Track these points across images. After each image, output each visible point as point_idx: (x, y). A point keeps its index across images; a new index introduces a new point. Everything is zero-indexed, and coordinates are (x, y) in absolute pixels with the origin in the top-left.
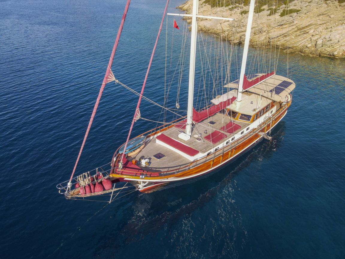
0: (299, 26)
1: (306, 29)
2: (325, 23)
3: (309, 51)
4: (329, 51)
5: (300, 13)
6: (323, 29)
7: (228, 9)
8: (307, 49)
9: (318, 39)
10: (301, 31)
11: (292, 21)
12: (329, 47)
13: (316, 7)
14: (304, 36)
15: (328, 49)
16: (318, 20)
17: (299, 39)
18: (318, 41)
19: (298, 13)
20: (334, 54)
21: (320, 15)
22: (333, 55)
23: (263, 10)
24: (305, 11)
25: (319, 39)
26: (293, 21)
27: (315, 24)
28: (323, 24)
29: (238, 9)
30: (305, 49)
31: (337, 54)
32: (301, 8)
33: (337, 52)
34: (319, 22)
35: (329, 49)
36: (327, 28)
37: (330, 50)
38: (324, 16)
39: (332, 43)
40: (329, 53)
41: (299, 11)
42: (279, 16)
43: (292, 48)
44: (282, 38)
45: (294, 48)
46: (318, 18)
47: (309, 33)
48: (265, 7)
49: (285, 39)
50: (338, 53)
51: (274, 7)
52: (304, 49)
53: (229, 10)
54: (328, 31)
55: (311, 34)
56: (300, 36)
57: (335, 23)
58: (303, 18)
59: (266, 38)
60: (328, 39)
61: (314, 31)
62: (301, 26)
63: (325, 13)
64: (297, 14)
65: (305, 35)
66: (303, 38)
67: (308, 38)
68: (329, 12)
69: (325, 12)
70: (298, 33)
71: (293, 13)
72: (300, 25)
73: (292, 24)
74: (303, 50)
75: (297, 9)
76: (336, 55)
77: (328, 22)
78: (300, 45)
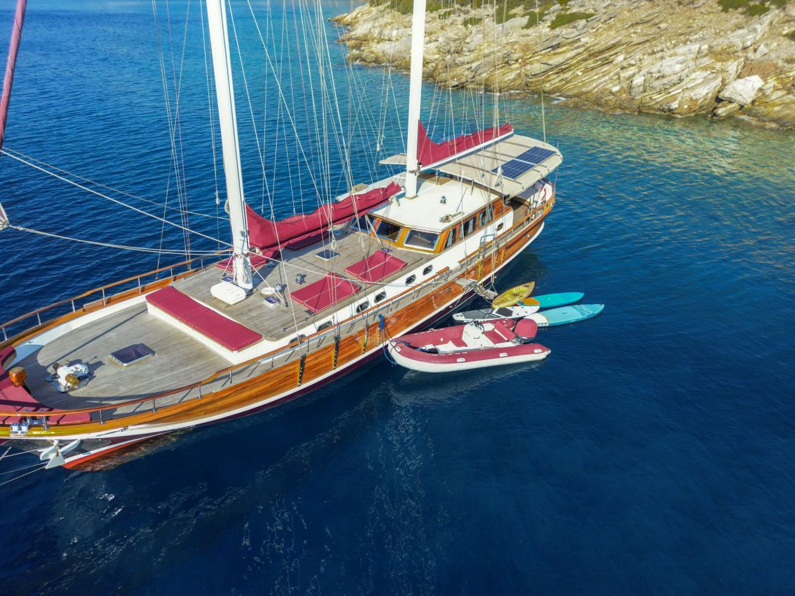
0: (592, 48)
1: (607, 55)
2: (648, 41)
3: (616, 101)
4: (658, 100)
5: (592, 20)
6: (644, 55)
7: (437, 16)
8: (611, 97)
9: (634, 75)
10: (596, 59)
11: (576, 38)
12: (660, 93)
13: (627, 8)
14: (604, 69)
15: (657, 97)
16: (632, 35)
17: (594, 76)
18: (634, 78)
19: (588, 19)
20: (671, 108)
21: (636, 24)
22: (670, 110)
23: (514, 16)
24: (605, 17)
25: (636, 76)
26: (579, 37)
27: (628, 44)
28: (644, 42)
29: (459, 16)
30: (607, 98)
31: (677, 106)
32: (596, 11)
33: (677, 102)
34: (635, 39)
35: (659, 98)
36: (653, 53)
37: (661, 99)
38: (645, 25)
39: (666, 82)
40: (661, 106)
41: (592, 15)
42: (548, 27)
43: (578, 97)
44: (556, 76)
45: (582, 97)
46: (633, 30)
47: (614, 62)
48: (519, 10)
49: (563, 76)
50: (680, 105)
51: (537, 10)
52: (605, 98)
53: (439, 18)
54: (656, 59)
55: (620, 65)
56: (594, 70)
57: (670, 40)
58: (599, 31)
59: (519, 75)
60: (657, 75)
61: (625, 59)
62: (596, 47)
63: (647, 19)
64: (587, 21)
65: (606, 68)
66: (601, 75)
67: (612, 74)
68: (656, 17)
69: (647, 16)
70: (591, 64)
71: (578, 21)
72: (594, 46)
73: (576, 45)
74: (603, 100)
75: (587, 12)
76: (676, 109)
77: (654, 39)
78: (596, 90)
